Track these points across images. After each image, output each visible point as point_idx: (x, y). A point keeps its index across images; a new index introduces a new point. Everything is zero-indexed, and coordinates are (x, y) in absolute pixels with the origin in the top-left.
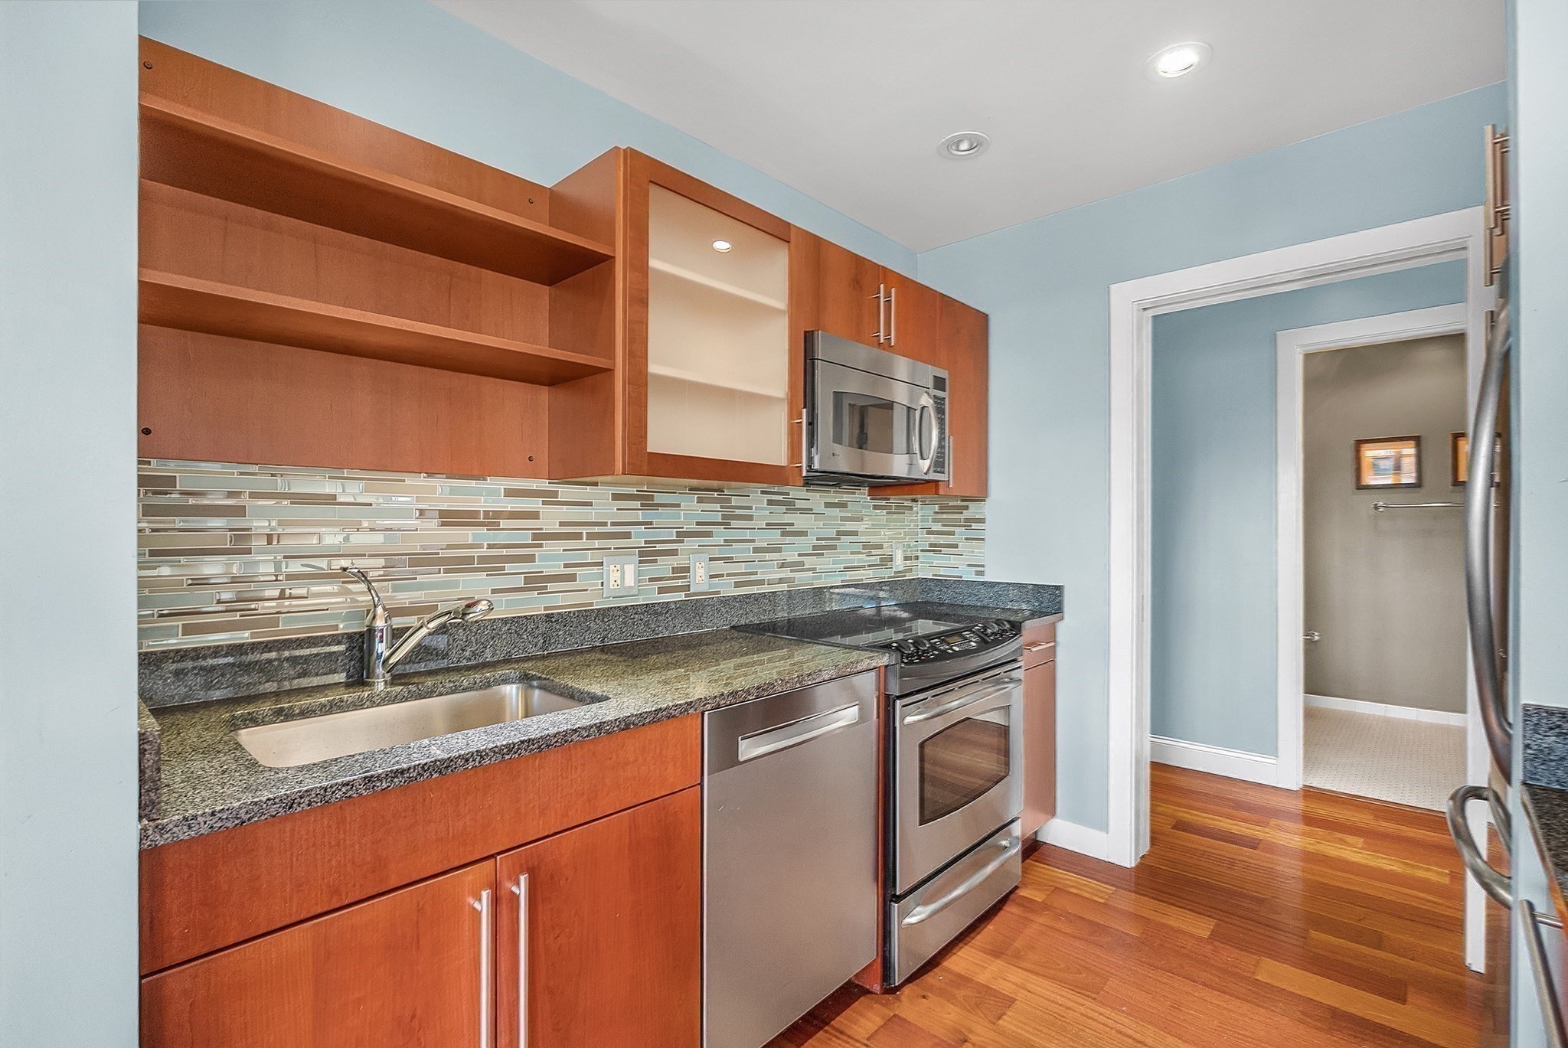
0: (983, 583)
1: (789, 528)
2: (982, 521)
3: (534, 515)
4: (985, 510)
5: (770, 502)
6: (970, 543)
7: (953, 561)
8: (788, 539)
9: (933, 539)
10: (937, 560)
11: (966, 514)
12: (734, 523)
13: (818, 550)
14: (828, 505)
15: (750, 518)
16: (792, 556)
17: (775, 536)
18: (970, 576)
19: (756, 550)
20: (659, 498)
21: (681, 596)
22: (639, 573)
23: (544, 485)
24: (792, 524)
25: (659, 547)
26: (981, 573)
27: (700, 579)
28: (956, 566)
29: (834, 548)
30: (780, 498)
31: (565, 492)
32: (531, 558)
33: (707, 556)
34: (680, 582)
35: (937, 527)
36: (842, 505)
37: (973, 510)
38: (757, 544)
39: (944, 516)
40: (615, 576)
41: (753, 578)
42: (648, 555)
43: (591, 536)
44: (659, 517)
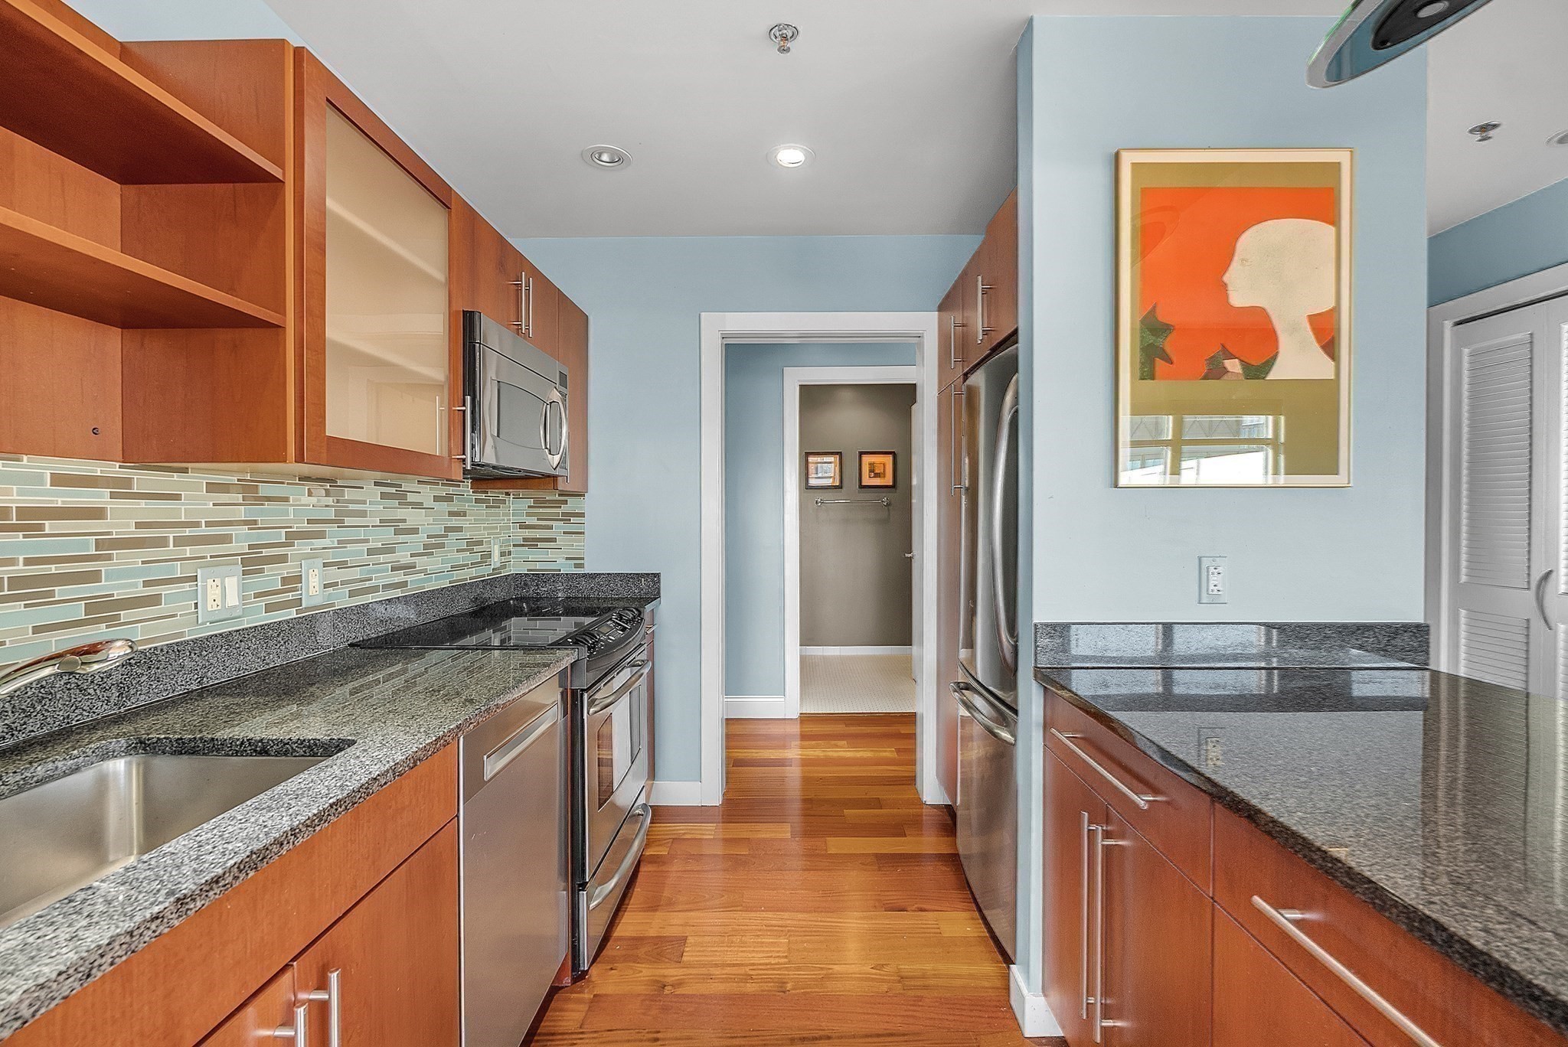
0: (584, 575)
1: (402, 525)
2: (582, 515)
3: (98, 513)
4: (587, 505)
5: (384, 496)
6: (568, 537)
7: (551, 555)
8: (401, 538)
9: (527, 533)
10: (533, 555)
11: (564, 508)
12: (348, 521)
13: (428, 550)
14: (436, 499)
15: (363, 514)
16: (403, 557)
17: (388, 535)
18: (568, 568)
19: (370, 552)
20: (264, 490)
21: (293, 613)
22: (244, 588)
23: (114, 469)
24: (404, 521)
25: (265, 552)
26: (581, 566)
27: (313, 590)
28: (555, 560)
29: (442, 546)
30: (393, 490)
31: (143, 479)
32: (94, 577)
33: (320, 562)
34: (290, 596)
35: (533, 521)
36: (448, 498)
37: (572, 505)
38: (371, 545)
39: (541, 510)
40: (214, 592)
41: (367, 584)
42: (252, 563)
43: (180, 542)
44: (266, 513)
